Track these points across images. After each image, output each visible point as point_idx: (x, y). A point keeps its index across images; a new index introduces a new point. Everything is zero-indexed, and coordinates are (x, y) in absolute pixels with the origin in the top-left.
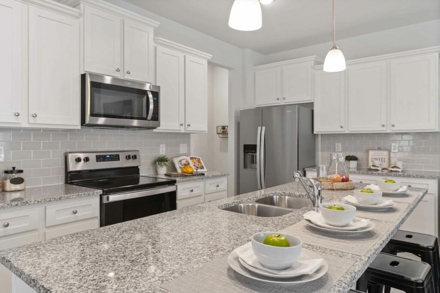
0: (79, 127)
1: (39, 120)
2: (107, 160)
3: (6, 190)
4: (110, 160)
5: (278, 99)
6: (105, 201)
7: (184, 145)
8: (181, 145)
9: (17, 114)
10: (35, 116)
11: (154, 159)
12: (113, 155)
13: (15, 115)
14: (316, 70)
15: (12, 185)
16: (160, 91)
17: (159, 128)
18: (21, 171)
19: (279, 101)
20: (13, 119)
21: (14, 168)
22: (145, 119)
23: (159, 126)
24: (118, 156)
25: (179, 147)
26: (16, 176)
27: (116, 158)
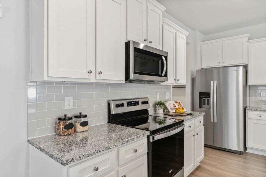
0: (124, 82)
1: (103, 77)
2: (132, 105)
3: (77, 131)
4: (134, 105)
5: (219, 63)
6: (151, 140)
7: (168, 93)
8: (167, 93)
9: (90, 72)
10: (100, 73)
11: (154, 103)
12: (135, 101)
13: (89, 73)
14: (249, 43)
15: (81, 127)
16: (168, 56)
17: (166, 82)
18: (85, 116)
19: (220, 64)
20: (87, 76)
21: (80, 113)
22: (161, 76)
23: (167, 81)
24: (138, 102)
25: (166, 94)
26: (83, 120)
27: (137, 103)
